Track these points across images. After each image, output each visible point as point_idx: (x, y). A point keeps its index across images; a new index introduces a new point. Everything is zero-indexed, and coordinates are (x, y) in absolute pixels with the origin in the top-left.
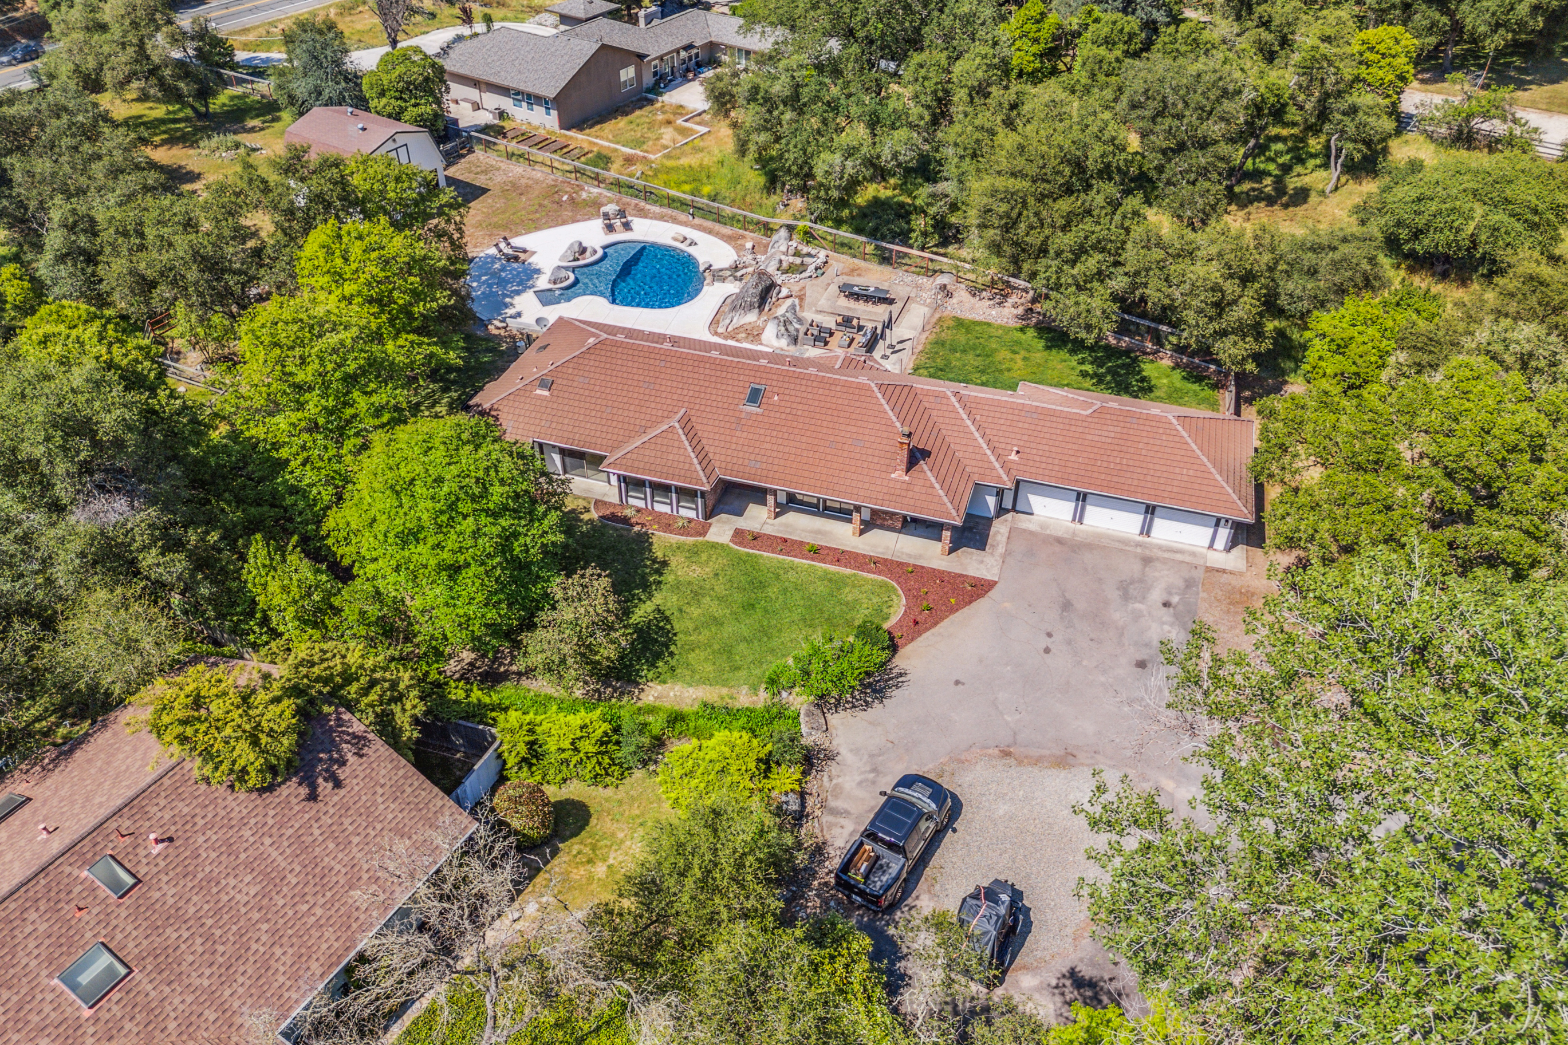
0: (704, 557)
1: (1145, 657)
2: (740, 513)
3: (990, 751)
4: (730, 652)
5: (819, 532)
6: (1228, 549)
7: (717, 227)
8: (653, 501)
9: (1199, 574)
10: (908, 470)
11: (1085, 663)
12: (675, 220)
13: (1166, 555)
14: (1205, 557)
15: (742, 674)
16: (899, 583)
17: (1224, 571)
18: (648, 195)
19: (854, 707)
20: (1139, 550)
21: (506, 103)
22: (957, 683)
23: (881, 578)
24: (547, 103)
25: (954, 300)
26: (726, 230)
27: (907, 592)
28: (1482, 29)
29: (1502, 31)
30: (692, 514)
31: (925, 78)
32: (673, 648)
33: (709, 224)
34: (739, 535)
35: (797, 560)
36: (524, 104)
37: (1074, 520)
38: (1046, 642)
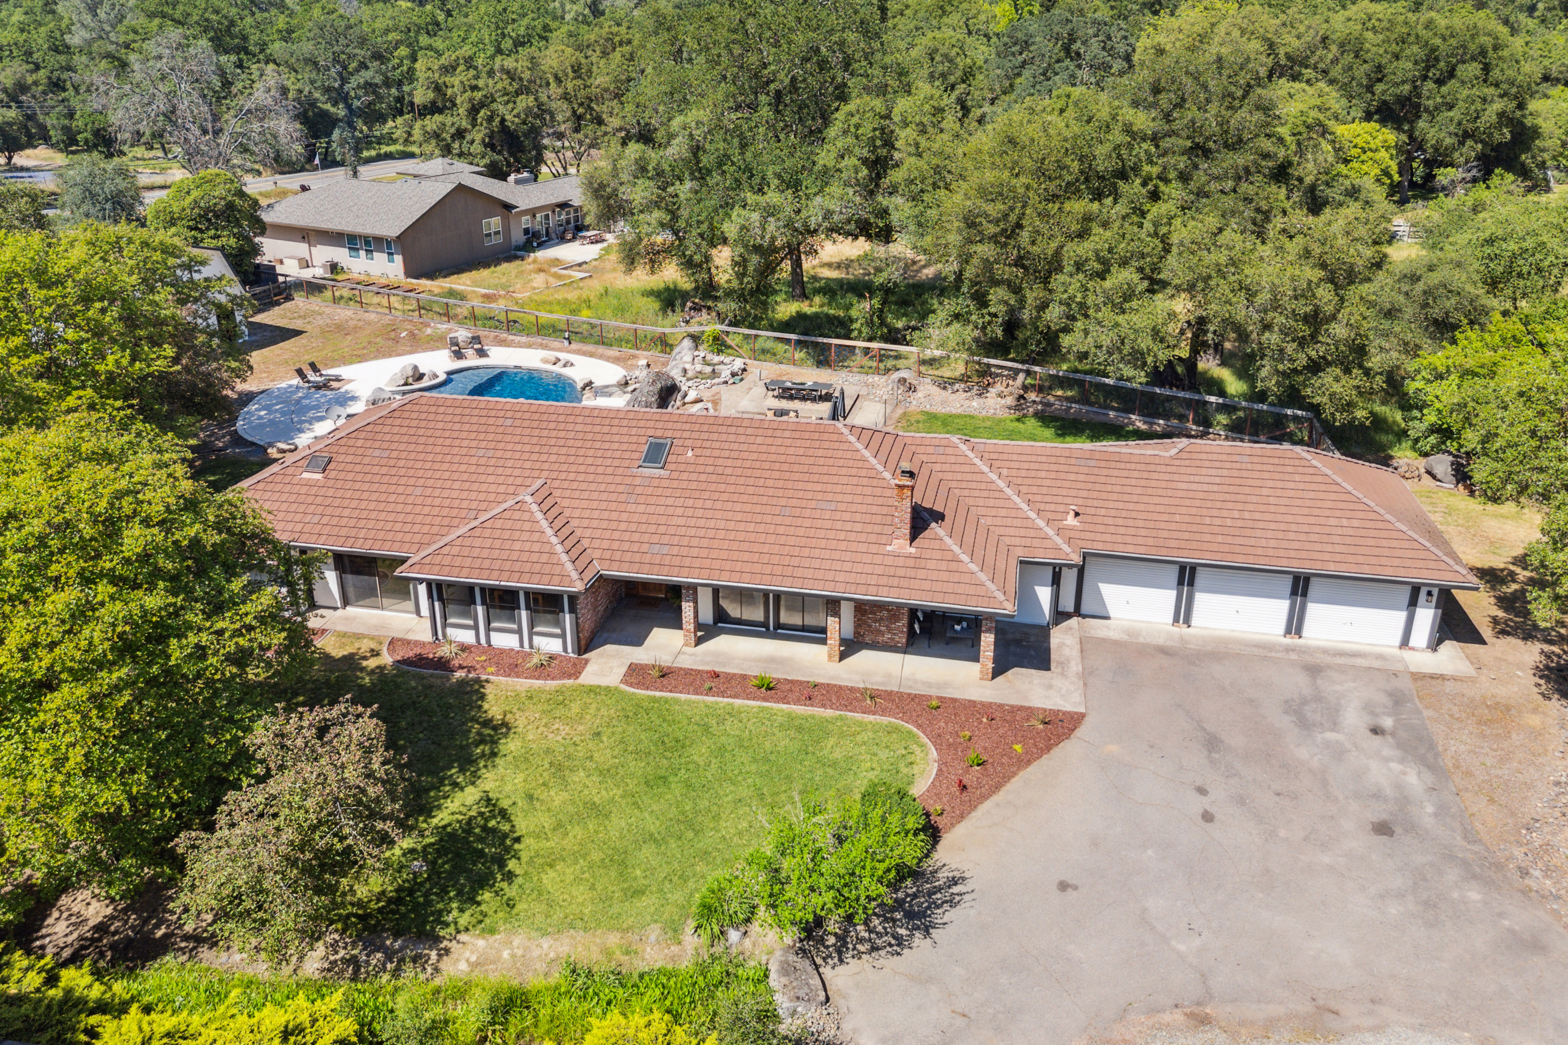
0: (575, 708)
1: (1384, 816)
2: (638, 641)
3: (1167, 1017)
4: (623, 863)
5: (772, 660)
6: (1434, 645)
7: (601, 350)
8: (488, 630)
9: (1405, 684)
10: (913, 537)
11: (1282, 833)
12: (545, 347)
13: (1340, 661)
14: (1402, 660)
15: (648, 902)
16: (919, 726)
17: (1442, 677)
18: (511, 325)
19: (875, 948)
20: (1293, 656)
21: (340, 254)
22: (1063, 886)
23: (886, 720)
24: (389, 246)
25: (920, 394)
26: (613, 352)
27: (937, 739)
28: (1448, 141)
29: (1469, 143)
30: (554, 646)
31: (857, 127)
32: (512, 865)
33: (590, 348)
34: (636, 674)
35: (738, 702)
36: (362, 253)
37: (1176, 620)
38: (1197, 804)
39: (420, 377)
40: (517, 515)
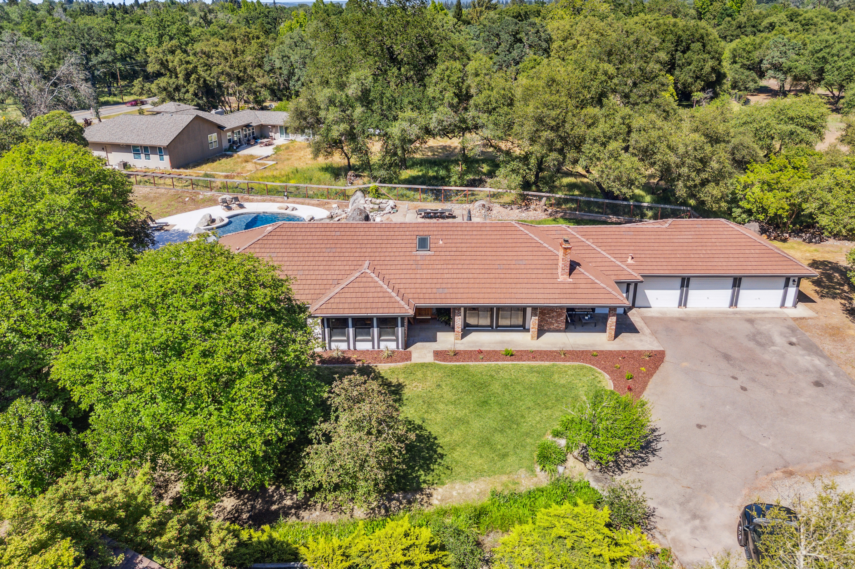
0: (419, 374)
1: (816, 379)
2: (434, 339)
3: (775, 475)
4: (489, 443)
5: (502, 342)
6: (795, 306)
7: (307, 200)
8: (355, 341)
9: (792, 323)
10: (570, 274)
11: (778, 391)
12: (274, 201)
13: (759, 316)
14: (784, 313)
15: (511, 459)
16: (593, 365)
17: (804, 318)
18: (250, 190)
19: (634, 465)
20: (739, 316)
21: (128, 157)
22: (699, 426)
23: (576, 364)
24: (160, 151)
25: (494, 212)
26: (315, 201)
27: (604, 369)
28: (690, 80)
29: (699, 81)
30: (392, 346)
32: (439, 450)
33: (301, 200)
34: (438, 354)
35: (500, 363)
36: (143, 156)
37: (680, 305)
38: (737, 384)
39: (213, 221)
40: (364, 280)
